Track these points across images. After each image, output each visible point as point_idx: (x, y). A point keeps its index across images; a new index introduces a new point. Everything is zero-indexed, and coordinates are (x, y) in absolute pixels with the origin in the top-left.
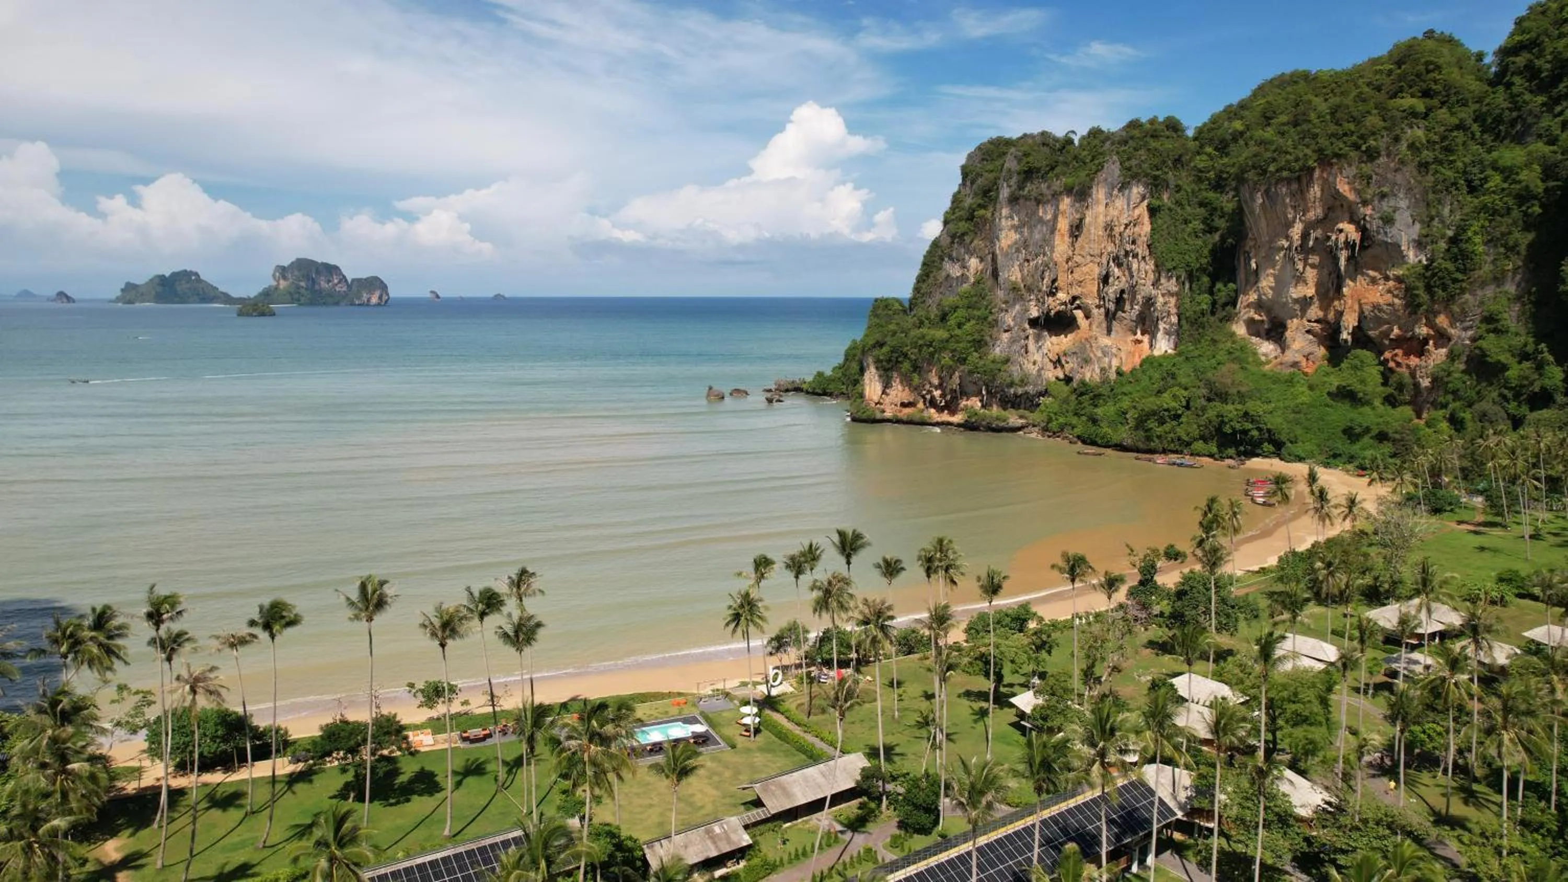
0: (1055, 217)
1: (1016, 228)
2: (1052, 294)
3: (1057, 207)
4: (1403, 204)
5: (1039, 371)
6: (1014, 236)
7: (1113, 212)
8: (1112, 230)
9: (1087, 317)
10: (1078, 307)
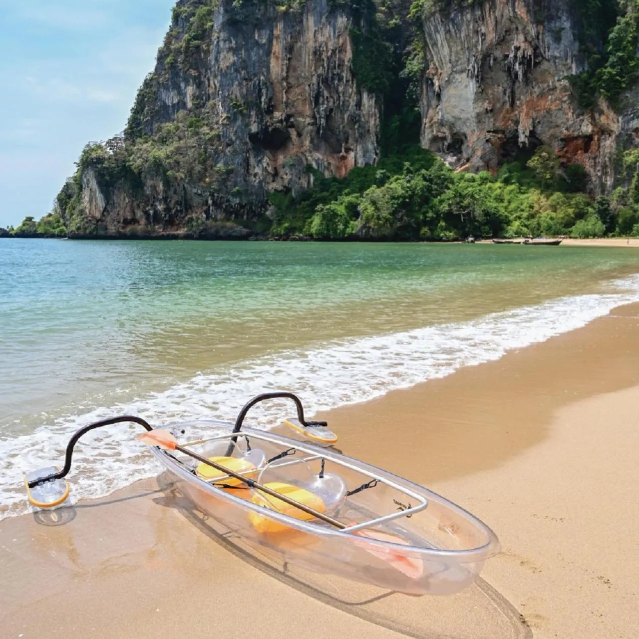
0: (270, 41)
1: (235, 51)
2: (270, 111)
3: (272, 31)
4: (567, 25)
5: (260, 182)
6: (232, 58)
7: (321, 39)
8: (321, 55)
9: (299, 135)
10: (292, 126)
